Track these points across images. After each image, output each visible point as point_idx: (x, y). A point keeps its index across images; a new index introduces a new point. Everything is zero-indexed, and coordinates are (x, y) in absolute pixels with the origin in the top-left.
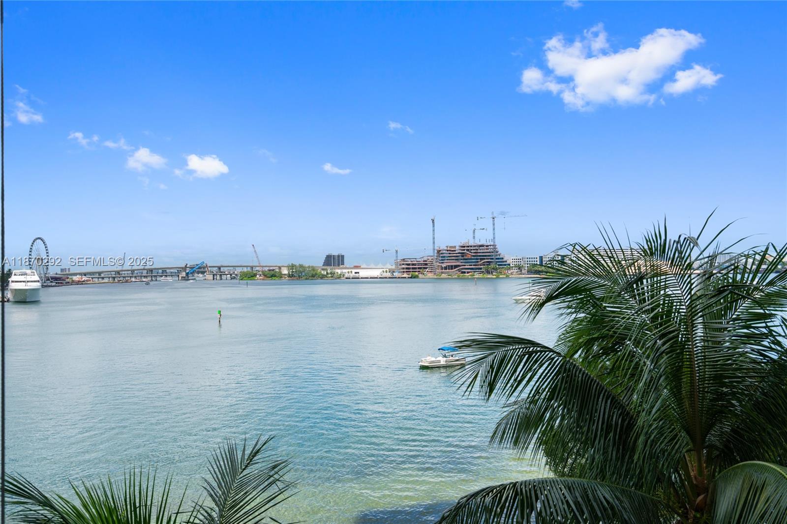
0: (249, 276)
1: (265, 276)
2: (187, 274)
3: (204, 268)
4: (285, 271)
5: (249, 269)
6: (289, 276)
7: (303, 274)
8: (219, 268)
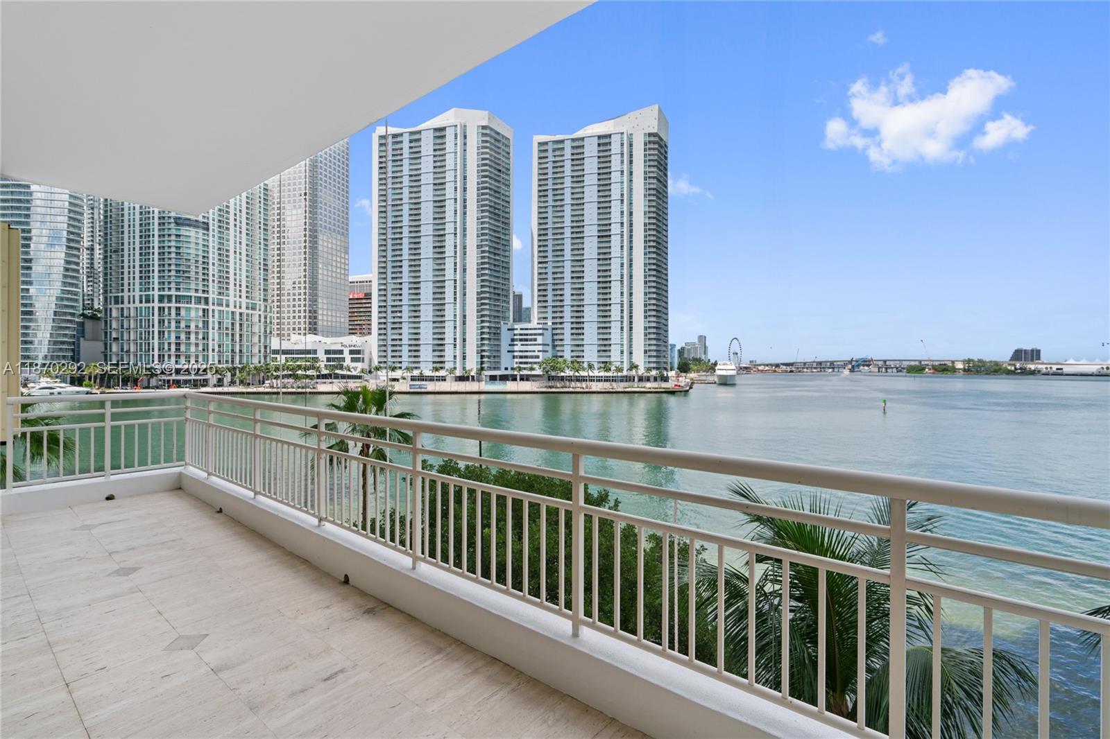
0: (917, 369)
1: (936, 370)
2: (853, 367)
3: (869, 361)
4: (960, 366)
5: (917, 363)
6: (964, 370)
7: (983, 369)
8: (885, 361)
